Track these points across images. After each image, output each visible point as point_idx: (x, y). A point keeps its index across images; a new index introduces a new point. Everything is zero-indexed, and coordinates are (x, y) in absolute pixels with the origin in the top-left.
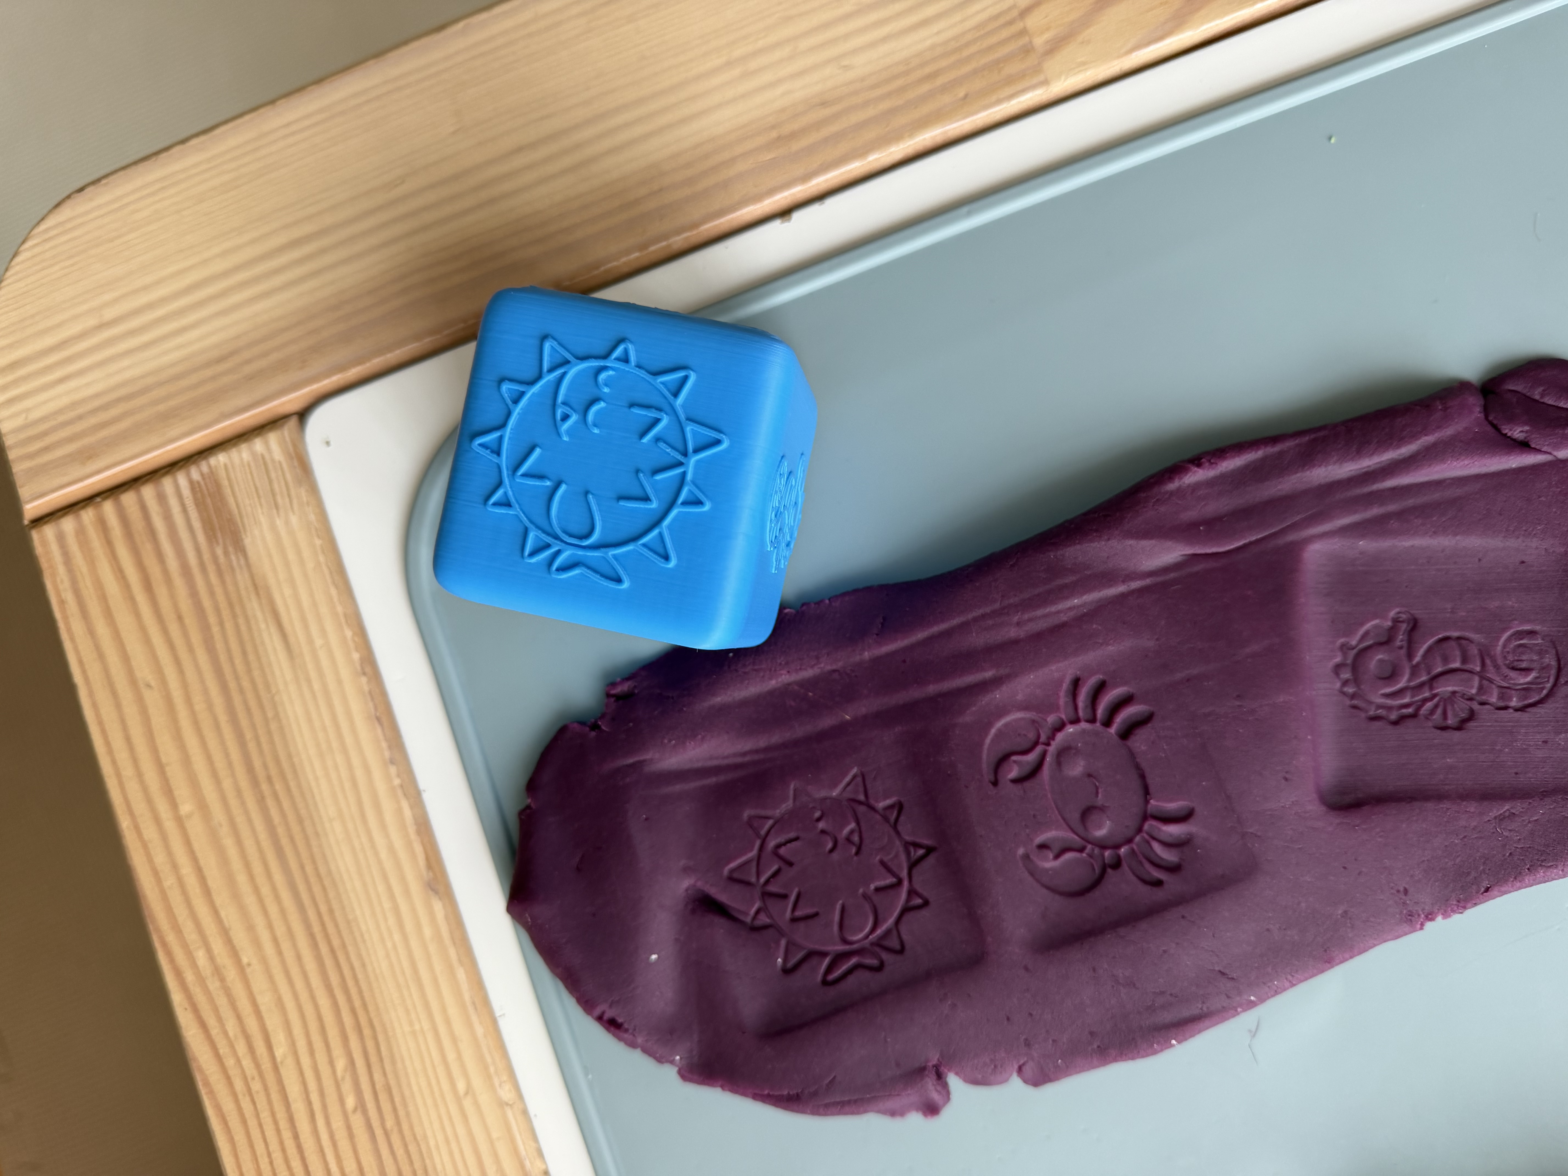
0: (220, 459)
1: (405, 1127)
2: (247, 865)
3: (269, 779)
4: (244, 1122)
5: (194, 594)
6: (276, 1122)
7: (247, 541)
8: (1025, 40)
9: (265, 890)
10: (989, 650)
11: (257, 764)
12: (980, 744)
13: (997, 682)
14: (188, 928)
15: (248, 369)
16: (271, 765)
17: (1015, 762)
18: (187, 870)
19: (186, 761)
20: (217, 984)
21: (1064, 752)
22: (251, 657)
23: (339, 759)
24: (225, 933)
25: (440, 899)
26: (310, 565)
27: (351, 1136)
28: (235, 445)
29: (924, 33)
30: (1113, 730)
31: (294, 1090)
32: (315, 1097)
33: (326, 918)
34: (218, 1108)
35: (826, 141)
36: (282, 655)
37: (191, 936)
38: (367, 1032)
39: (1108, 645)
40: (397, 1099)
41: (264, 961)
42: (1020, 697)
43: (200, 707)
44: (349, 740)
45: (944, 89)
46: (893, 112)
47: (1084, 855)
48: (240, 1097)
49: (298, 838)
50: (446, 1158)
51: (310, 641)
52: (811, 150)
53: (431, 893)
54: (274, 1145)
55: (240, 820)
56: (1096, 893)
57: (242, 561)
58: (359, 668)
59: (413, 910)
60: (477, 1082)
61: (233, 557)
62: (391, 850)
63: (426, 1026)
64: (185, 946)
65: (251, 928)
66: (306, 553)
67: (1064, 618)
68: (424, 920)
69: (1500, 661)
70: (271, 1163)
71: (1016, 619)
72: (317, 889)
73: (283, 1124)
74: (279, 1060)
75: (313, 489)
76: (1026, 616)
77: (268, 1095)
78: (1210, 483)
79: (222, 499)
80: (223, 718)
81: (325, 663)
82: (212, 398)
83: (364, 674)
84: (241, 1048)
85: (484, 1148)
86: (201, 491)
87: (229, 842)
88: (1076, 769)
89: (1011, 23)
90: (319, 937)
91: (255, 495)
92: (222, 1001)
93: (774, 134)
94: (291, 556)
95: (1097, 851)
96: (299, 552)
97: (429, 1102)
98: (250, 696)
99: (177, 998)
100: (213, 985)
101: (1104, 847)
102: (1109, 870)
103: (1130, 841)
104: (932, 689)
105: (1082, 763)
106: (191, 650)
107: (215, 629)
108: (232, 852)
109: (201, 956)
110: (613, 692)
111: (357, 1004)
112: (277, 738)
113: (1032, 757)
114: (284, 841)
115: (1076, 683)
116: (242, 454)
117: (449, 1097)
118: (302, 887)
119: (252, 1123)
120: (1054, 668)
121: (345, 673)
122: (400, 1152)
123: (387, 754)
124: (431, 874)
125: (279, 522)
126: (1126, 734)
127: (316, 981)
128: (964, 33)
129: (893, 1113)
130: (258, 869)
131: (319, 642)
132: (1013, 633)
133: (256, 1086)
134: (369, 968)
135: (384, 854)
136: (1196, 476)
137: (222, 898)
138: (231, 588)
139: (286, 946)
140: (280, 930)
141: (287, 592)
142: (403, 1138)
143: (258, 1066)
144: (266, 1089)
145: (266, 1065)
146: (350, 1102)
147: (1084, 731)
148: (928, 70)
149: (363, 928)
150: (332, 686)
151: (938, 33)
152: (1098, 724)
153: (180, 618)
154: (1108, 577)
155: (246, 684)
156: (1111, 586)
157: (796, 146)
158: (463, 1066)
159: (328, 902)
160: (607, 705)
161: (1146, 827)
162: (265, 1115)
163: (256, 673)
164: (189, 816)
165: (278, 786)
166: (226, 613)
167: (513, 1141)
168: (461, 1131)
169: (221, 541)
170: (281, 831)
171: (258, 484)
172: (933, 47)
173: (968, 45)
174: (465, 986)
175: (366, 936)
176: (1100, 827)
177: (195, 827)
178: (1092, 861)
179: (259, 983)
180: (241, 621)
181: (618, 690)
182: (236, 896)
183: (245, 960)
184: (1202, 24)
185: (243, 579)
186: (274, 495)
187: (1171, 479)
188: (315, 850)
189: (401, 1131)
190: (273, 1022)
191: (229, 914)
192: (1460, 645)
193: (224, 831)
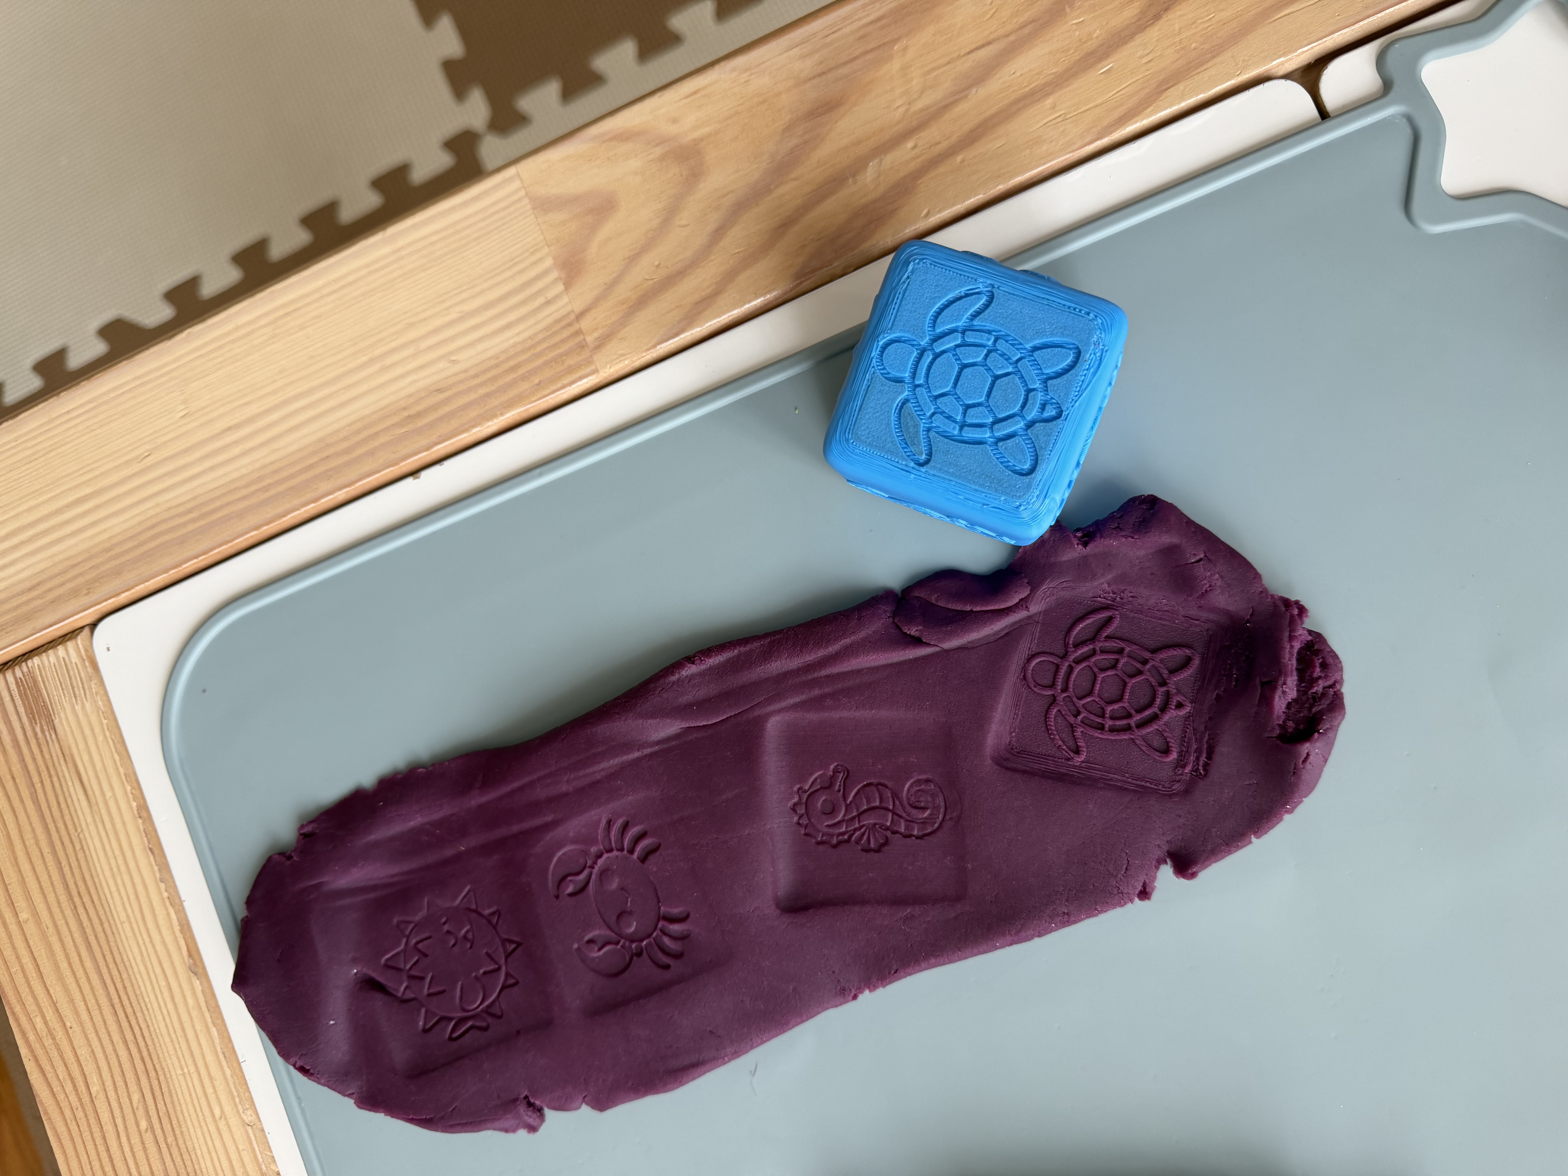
0: (35, 662)
1: (181, 1142)
2: (67, 956)
3: (79, 893)
4: (72, 1139)
5: (23, 760)
6: (94, 1140)
7: (56, 722)
8: (581, 338)
9: (80, 973)
10: (550, 800)
11: (71, 883)
12: (547, 868)
13: (554, 824)
14: (29, 1001)
15: (51, 596)
16: (80, 883)
17: (570, 881)
18: (26, 960)
19: (23, 881)
20: (51, 1041)
21: (604, 873)
22: (63, 806)
23: (126, 878)
24: (54, 1004)
25: (198, 979)
26: (100, 738)
27: (145, 1149)
28: (45, 651)
29: (508, 334)
30: (635, 856)
31: (105, 1117)
32: (119, 1121)
33: (122, 993)
34: (54, 1129)
35: (441, 419)
36: (84, 803)
37: (32, 1007)
38: (152, 1074)
39: (629, 795)
40: (174, 1122)
41: (81, 1024)
42: (571, 834)
43: (30, 842)
44: (132, 865)
45: (524, 378)
46: (488, 395)
47: (619, 947)
48: (69, 1121)
49: (101, 935)
50: (209, 1164)
51: (103, 794)
52: (431, 425)
53: (192, 975)
54: (93, 1156)
55: (61, 922)
56: (626, 975)
57: (54, 736)
58: (136, 812)
59: (180, 986)
60: (228, 1108)
61: (47, 733)
62: (164, 943)
63: (192, 1069)
64: (28, 1014)
65: (72, 1001)
66: (97, 730)
67: (598, 776)
68: (188, 994)
69: (905, 802)
70: (92, 1169)
71: (565, 778)
72: (115, 972)
73: (99, 1141)
74: (94, 1095)
75: (102, 682)
76: (572, 776)
77: (88, 1120)
78: (702, 674)
79: (39, 690)
80: (46, 850)
81: (114, 809)
82: (27, 617)
83: (140, 817)
84: (69, 1087)
85: (234, 1157)
86: (23, 685)
87: (54, 939)
88: (614, 885)
89: (570, 325)
90: (118, 1007)
91: (60, 688)
92: (54, 1054)
93: (406, 414)
94: (87, 732)
95: (627, 944)
96: (92, 730)
97: (196, 1123)
98: (63, 832)
99: (24, 1051)
100: (48, 1042)
101: (632, 941)
102: (635, 958)
103: (649, 936)
104: (516, 828)
105: (617, 880)
106: (22, 801)
107: (38, 786)
108: (57, 947)
109: (38, 1021)
110: (302, 832)
111: (145, 1054)
112: (83, 864)
113: (582, 877)
114: (92, 938)
115: (609, 823)
116: (50, 658)
117: (209, 1119)
118: (104, 971)
119: (78, 1140)
120: (593, 813)
121: (128, 816)
122: (178, 1160)
123: (158, 875)
124: (191, 961)
125: (78, 708)
126: (643, 859)
127: (116, 1038)
128: (536, 334)
129: (506, 1131)
130: (75, 959)
131: (109, 794)
132: (565, 788)
133: (80, 1114)
134: (152, 1029)
135: (159, 947)
136: (691, 670)
137: (51, 979)
138: (47, 756)
139: (96, 1013)
140: (92, 1003)
141: (86, 758)
142: (179, 1150)
143: (80, 1099)
144: (86, 1116)
145: (86, 1099)
146: (143, 1124)
147: (617, 857)
148: (512, 363)
149: (147, 1000)
150: (119, 826)
151: (518, 334)
152: (625, 852)
153: (13, 778)
154: (627, 747)
155: (60, 825)
156: (629, 753)
157: (421, 423)
158: (218, 1098)
159: (122, 981)
160: (298, 841)
161: (660, 925)
162: (86, 1135)
163: (67, 817)
164: (26, 922)
165: (86, 899)
166: (45, 774)
167: (254, 1151)
168: (218, 1144)
169: (38, 722)
170: (89, 931)
171: (62, 680)
172: (514, 346)
173: (539, 343)
174: (217, 1041)
175: (149, 1006)
176: (629, 926)
177: (31, 929)
178: (624, 951)
179: (79, 1041)
180: (55, 779)
181: (305, 830)
182: (61, 978)
183: (68, 1025)
184: (707, 322)
185: (55, 749)
186: (73, 688)
187: (673, 674)
188: (112, 944)
189: (177, 1144)
190: (89, 1068)
191: (57, 992)
192: (878, 790)
193: (51, 930)
